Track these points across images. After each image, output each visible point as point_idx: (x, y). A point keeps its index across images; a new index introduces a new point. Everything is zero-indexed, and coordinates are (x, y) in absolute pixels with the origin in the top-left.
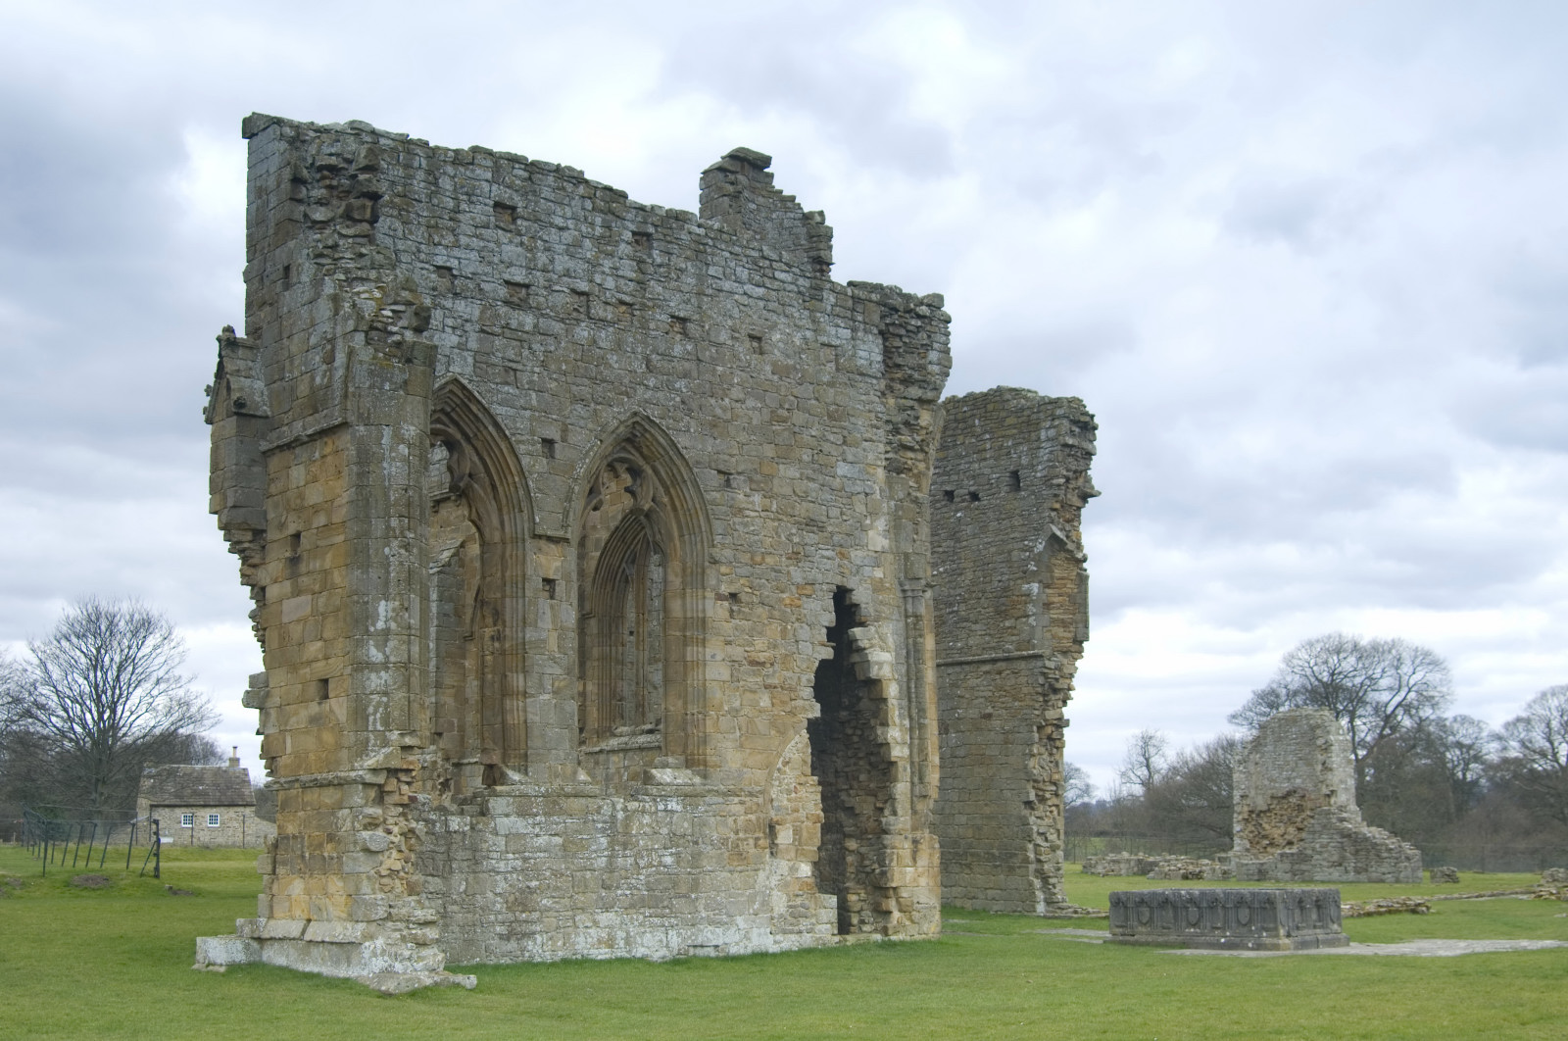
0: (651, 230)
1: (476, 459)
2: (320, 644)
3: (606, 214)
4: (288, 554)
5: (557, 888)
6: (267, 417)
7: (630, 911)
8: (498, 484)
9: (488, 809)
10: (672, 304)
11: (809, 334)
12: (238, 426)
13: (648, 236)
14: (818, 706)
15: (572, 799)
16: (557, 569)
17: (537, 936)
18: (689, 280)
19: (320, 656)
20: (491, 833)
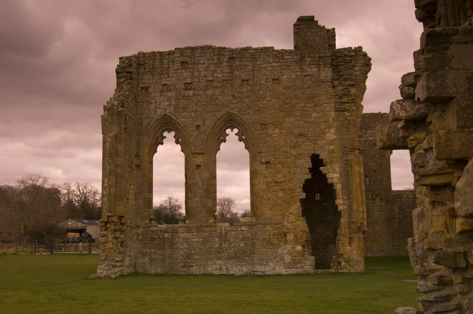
0: (235, 56)
3: (219, 55)
5: (200, 253)
7: (228, 260)
9: (177, 231)
10: (242, 76)
11: (298, 73)
14: (305, 194)
15: (206, 228)
16: (201, 162)
17: (194, 267)
20: (178, 238)
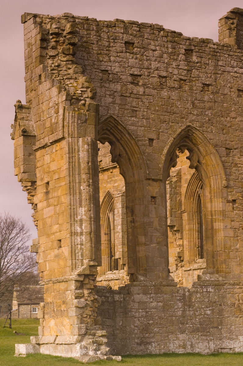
0: (193, 48)
1: (121, 148)
2: (57, 226)
3: (173, 43)
4: (45, 191)
5: (160, 324)
6: (35, 136)
7: (193, 334)
8: (131, 158)
9: (131, 292)
10: (203, 79)
12: (24, 140)
13: (192, 50)
15: (166, 287)
16: (157, 192)
17: (153, 344)
18: (210, 68)
19: (58, 231)
20: (132, 301)
